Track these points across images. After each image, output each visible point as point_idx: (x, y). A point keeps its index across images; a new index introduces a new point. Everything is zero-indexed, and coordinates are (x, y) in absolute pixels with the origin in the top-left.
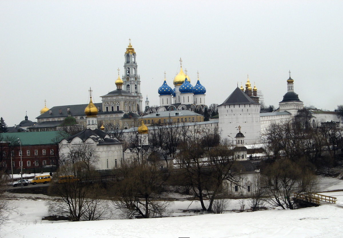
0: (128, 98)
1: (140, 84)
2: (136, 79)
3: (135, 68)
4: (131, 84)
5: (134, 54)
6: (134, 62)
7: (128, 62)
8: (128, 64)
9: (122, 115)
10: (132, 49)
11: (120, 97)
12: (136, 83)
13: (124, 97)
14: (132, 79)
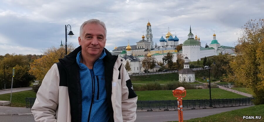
0: (147, 43)
1: (152, 38)
3: (151, 31)
5: (150, 26)
6: (151, 29)
7: (148, 29)
9: (144, 50)
10: (150, 24)
11: (144, 43)
13: (145, 43)
14: (150, 36)
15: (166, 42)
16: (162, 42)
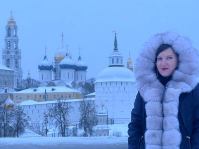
1: (20, 58)
2: (16, 53)
3: (17, 42)
4: (11, 58)
5: (16, 27)
6: (16, 36)
7: (9, 35)
8: (9, 38)
10: (14, 22)
12: (16, 58)
14: (13, 53)
15: (55, 71)
16: (45, 73)
